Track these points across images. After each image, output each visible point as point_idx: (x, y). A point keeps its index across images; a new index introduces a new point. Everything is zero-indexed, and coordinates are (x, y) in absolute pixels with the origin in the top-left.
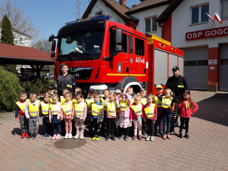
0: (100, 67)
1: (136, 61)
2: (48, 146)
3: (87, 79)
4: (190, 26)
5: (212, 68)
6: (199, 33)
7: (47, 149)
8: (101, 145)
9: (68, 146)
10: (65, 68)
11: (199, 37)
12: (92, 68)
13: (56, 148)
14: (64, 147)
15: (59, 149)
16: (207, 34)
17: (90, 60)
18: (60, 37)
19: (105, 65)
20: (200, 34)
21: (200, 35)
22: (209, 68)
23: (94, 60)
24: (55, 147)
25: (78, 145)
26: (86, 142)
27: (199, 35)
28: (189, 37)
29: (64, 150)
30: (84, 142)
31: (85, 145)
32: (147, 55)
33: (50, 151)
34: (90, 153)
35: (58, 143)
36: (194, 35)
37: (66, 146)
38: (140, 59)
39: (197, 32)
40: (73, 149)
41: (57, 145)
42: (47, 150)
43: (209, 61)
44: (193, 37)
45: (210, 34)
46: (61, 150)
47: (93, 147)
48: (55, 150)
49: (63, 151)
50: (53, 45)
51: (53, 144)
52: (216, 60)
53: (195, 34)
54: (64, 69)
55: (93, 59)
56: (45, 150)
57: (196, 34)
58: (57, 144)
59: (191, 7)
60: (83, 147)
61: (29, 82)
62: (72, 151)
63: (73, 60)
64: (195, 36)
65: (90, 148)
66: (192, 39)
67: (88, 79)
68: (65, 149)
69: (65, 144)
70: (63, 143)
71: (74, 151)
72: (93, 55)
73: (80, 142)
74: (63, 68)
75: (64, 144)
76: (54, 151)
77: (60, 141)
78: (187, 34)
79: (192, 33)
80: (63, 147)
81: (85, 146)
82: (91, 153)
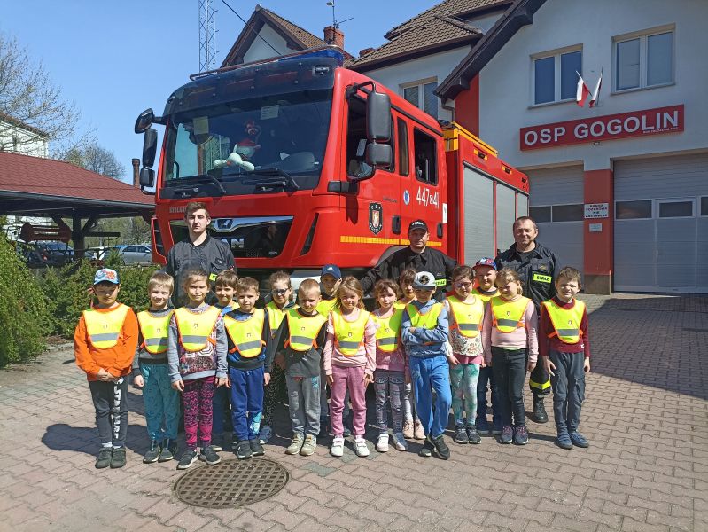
0: (318, 214)
1: (419, 199)
2: (152, 501)
3: (271, 253)
4: (530, 108)
5: (596, 228)
6: (556, 130)
7: (150, 512)
8: (345, 484)
9: (228, 494)
10: (199, 217)
11: (556, 140)
12: (291, 218)
13: (185, 506)
14: (214, 500)
15: (198, 509)
16: (580, 134)
17: (284, 194)
18: (173, 120)
19: (333, 209)
20: (559, 131)
21: (560, 134)
22: (587, 228)
23: (298, 193)
24: (181, 503)
25: (263, 487)
26: (287, 474)
27: (556, 135)
28: (530, 139)
29: (216, 512)
30: (280, 474)
31: (288, 486)
32: (445, 183)
33: (163, 521)
34: (316, 520)
35: (187, 483)
36: (542, 134)
37: (218, 493)
38: (426, 192)
39: (551, 127)
40: (250, 507)
41: (187, 494)
42: (150, 516)
43: (587, 206)
44: (542, 140)
45: (586, 132)
46: (207, 512)
47: (319, 492)
48: (181, 515)
49: (216, 518)
50: (149, 146)
51: (169, 491)
52: (606, 205)
53: (545, 133)
54: (197, 220)
55: (295, 189)
56: (142, 516)
57: (549, 131)
58: (183, 489)
59: (531, 57)
60: (282, 496)
61: (51, 271)
62: (248, 517)
63: (223, 194)
64: (545, 139)
65: (309, 499)
66: (539, 145)
67: (275, 256)
68: (220, 508)
69: (215, 486)
70: (205, 485)
71: (254, 516)
72: (293, 175)
73: (268, 478)
74: (194, 217)
75: (212, 488)
76: (180, 521)
77: (194, 476)
78: (523, 131)
79: (538, 129)
80: (209, 498)
81: (289, 492)
82: (320, 519)
